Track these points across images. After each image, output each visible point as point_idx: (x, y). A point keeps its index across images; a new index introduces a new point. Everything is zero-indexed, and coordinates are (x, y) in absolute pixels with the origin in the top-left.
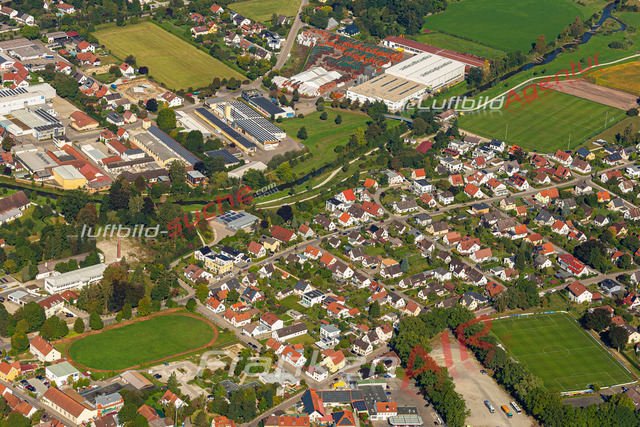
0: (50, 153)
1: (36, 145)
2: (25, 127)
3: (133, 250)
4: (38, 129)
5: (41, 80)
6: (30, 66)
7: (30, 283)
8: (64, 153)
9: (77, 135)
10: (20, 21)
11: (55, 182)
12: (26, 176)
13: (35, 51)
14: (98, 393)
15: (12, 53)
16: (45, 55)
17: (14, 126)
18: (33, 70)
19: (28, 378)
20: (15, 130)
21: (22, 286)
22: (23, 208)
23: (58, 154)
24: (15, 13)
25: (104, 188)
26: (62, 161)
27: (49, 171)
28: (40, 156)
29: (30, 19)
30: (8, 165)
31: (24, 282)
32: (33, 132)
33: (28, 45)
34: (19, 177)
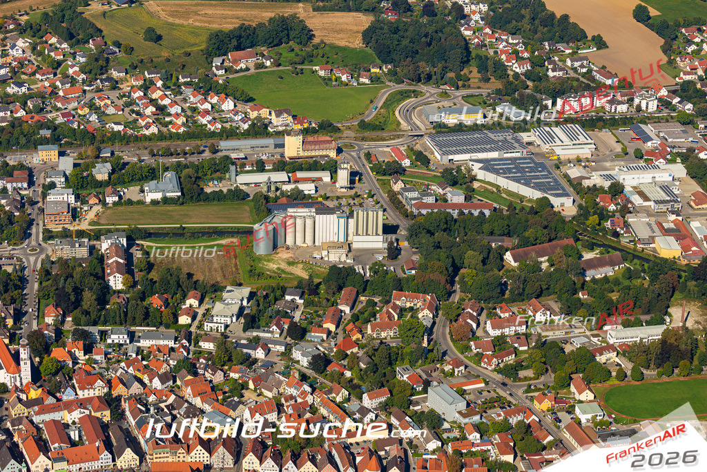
0: (660, 225)
1: (649, 215)
2: (646, 198)
3: (700, 319)
4: (656, 202)
5: (679, 160)
6: (674, 147)
7: (595, 332)
8: (672, 226)
9: (691, 212)
10: (680, 107)
11: (654, 250)
12: (631, 241)
13: (683, 135)
14: (614, 434)
15: (662, 135)
16: (691, 139)
17: (637, 197)
18: (675, 151)
19: (559, 411)
20: (637, 200)
21: (588, 333)
22: (617, 268)
23: (666, 225)
24: (678, 99)
25: (697, 261)
26: (667, 232)
27: (652, 240)
28: (649, 225)
29: (689, 106)
30: (618, 230)
31: (591, 330)
32: (651, 204)
33: (679, 128)
34: (624, 241)
